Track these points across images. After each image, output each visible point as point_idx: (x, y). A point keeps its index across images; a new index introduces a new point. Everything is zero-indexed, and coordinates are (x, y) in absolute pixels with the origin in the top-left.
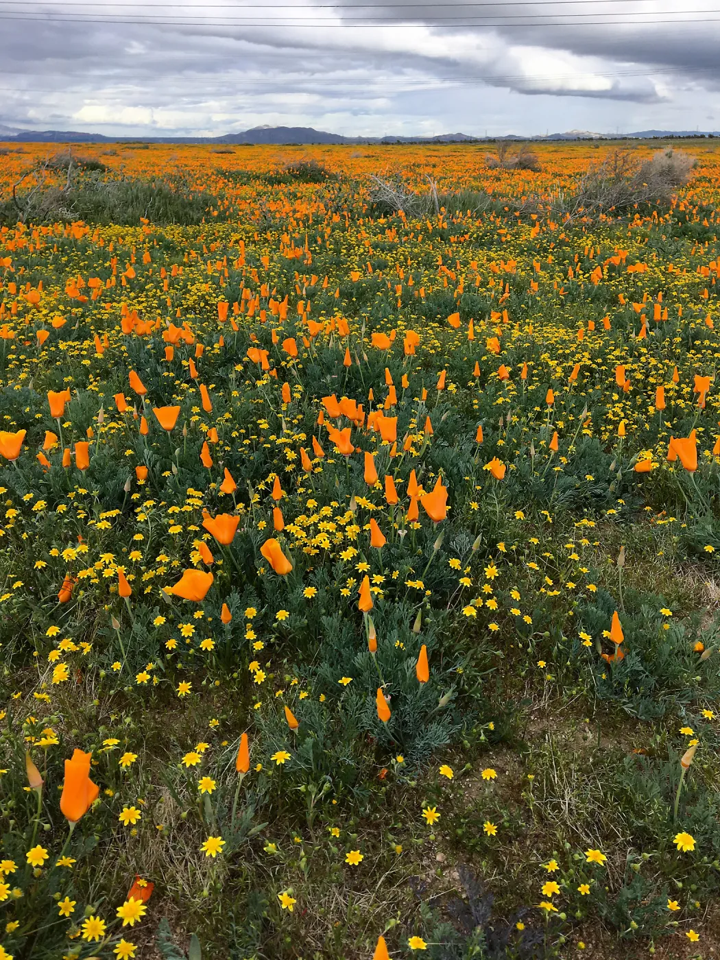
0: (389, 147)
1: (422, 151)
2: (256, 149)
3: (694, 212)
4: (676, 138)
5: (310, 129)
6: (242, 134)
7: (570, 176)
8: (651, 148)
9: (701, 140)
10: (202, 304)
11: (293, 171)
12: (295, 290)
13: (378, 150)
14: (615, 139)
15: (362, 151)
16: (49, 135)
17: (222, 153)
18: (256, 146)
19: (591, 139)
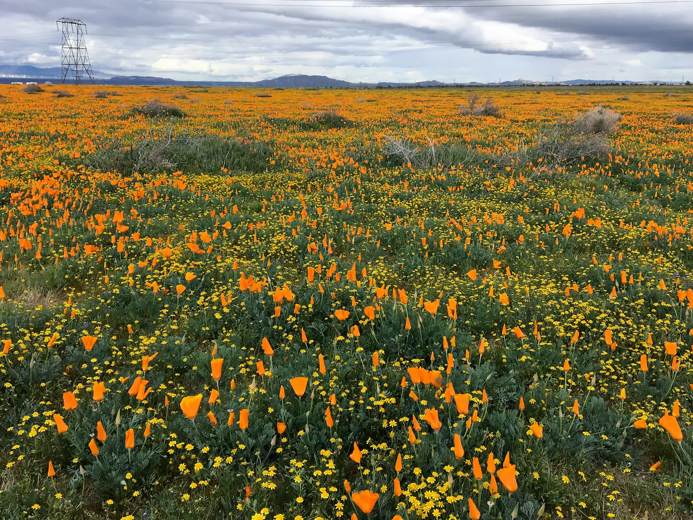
0: (384, 92)
1: (409, 95)
2: (286, 94)
3: (626, 164)
4: (597, 85)
5: (325, 77)
6: (274, 81)
7: (523, 122)
8: (580, 94)
9: (617, 87)
10: (282, 252)
11: (320, 119)
12: (346, 238)
13: (375, 94)
14: (551, 85)
15: (365, 95)
16: (133, 79)
17: (262, 97)
18: (286, 90)
19: (533, 85)
